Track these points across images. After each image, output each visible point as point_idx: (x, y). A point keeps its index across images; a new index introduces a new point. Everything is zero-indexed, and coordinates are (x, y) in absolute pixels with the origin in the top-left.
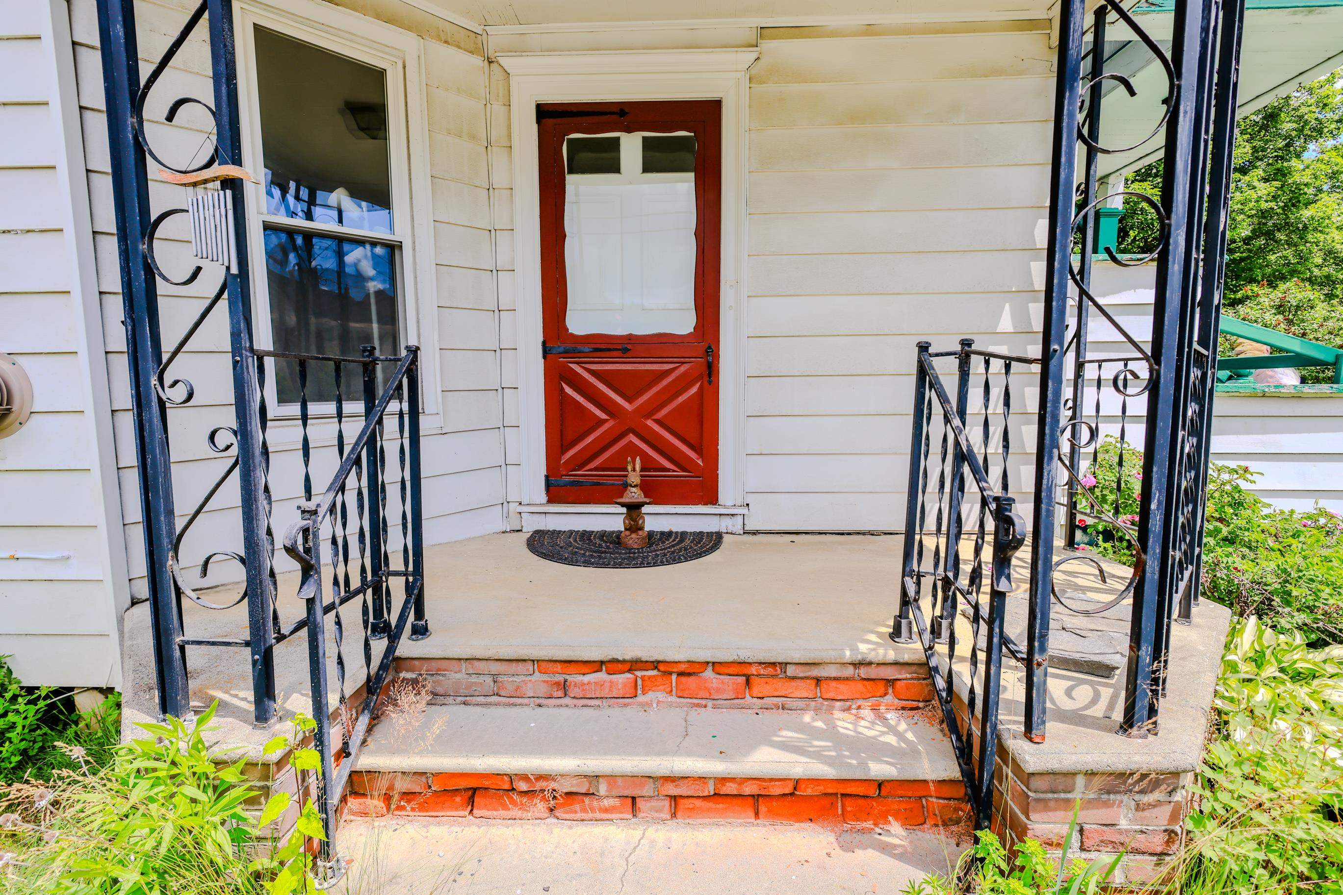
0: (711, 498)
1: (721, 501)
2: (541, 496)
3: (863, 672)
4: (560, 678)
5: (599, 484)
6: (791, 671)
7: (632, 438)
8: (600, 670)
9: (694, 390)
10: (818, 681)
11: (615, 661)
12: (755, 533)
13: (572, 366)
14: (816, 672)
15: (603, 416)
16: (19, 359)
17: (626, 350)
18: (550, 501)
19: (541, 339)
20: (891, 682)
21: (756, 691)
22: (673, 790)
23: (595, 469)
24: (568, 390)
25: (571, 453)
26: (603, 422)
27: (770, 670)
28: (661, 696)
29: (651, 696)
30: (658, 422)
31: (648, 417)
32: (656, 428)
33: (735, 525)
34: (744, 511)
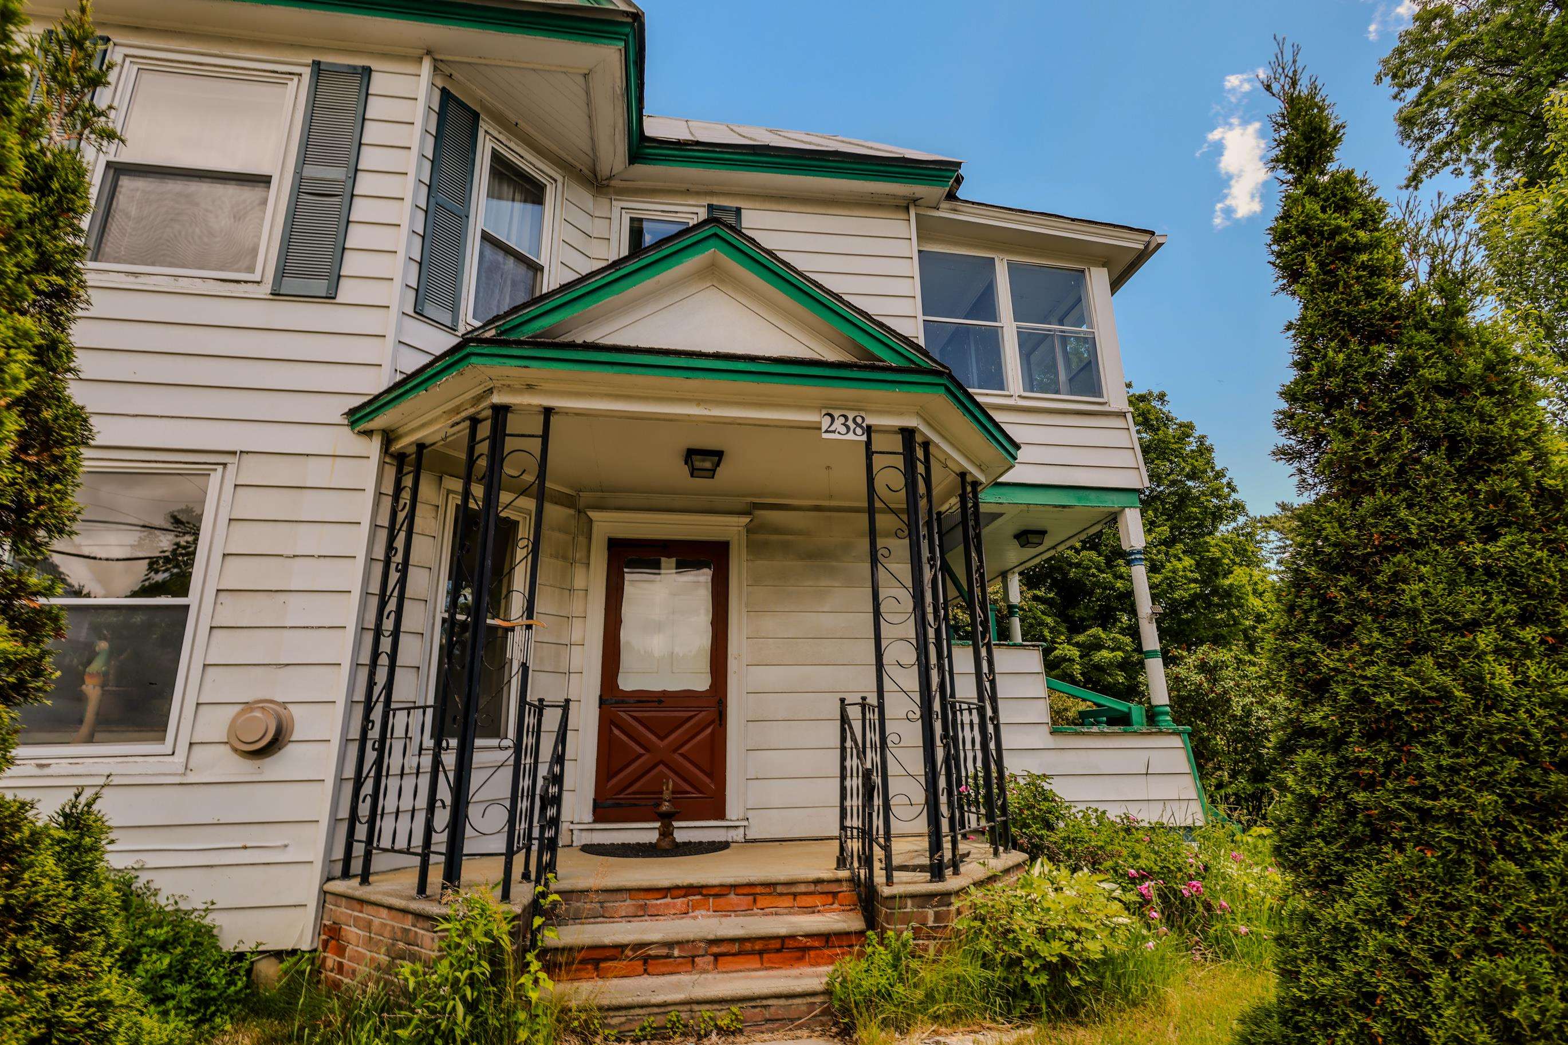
0: (721, 815)
1: (728, 817)
2: (588, 817)
3: (819, 888)
4: (641, 902)
5: (635, 805)
6: (779, 889)
7: (661, 767)
8: (665, 897)
9: (709, 731)
10: (795, 895)
11: (677, 887)
12: (754, 841)
13: (622, 714)
14: (794, 890)
15: (642, 751)
16: (289, 706)
17: (660, 702)
18: (595, 821)
19: (598, 693)
20: (835, 894)
21: (759, 905)
22: (715, 950)
23: (634, 793)
24: (616, 732)
25: (615, 780)
26: (640, 756)
27: (767, 890)
28: (704, 912)
29: (697, 913)
30: (682, 755)
31: (675, 751)
32: (681, 759)
33: (738, 835)
34: (745, 823)
